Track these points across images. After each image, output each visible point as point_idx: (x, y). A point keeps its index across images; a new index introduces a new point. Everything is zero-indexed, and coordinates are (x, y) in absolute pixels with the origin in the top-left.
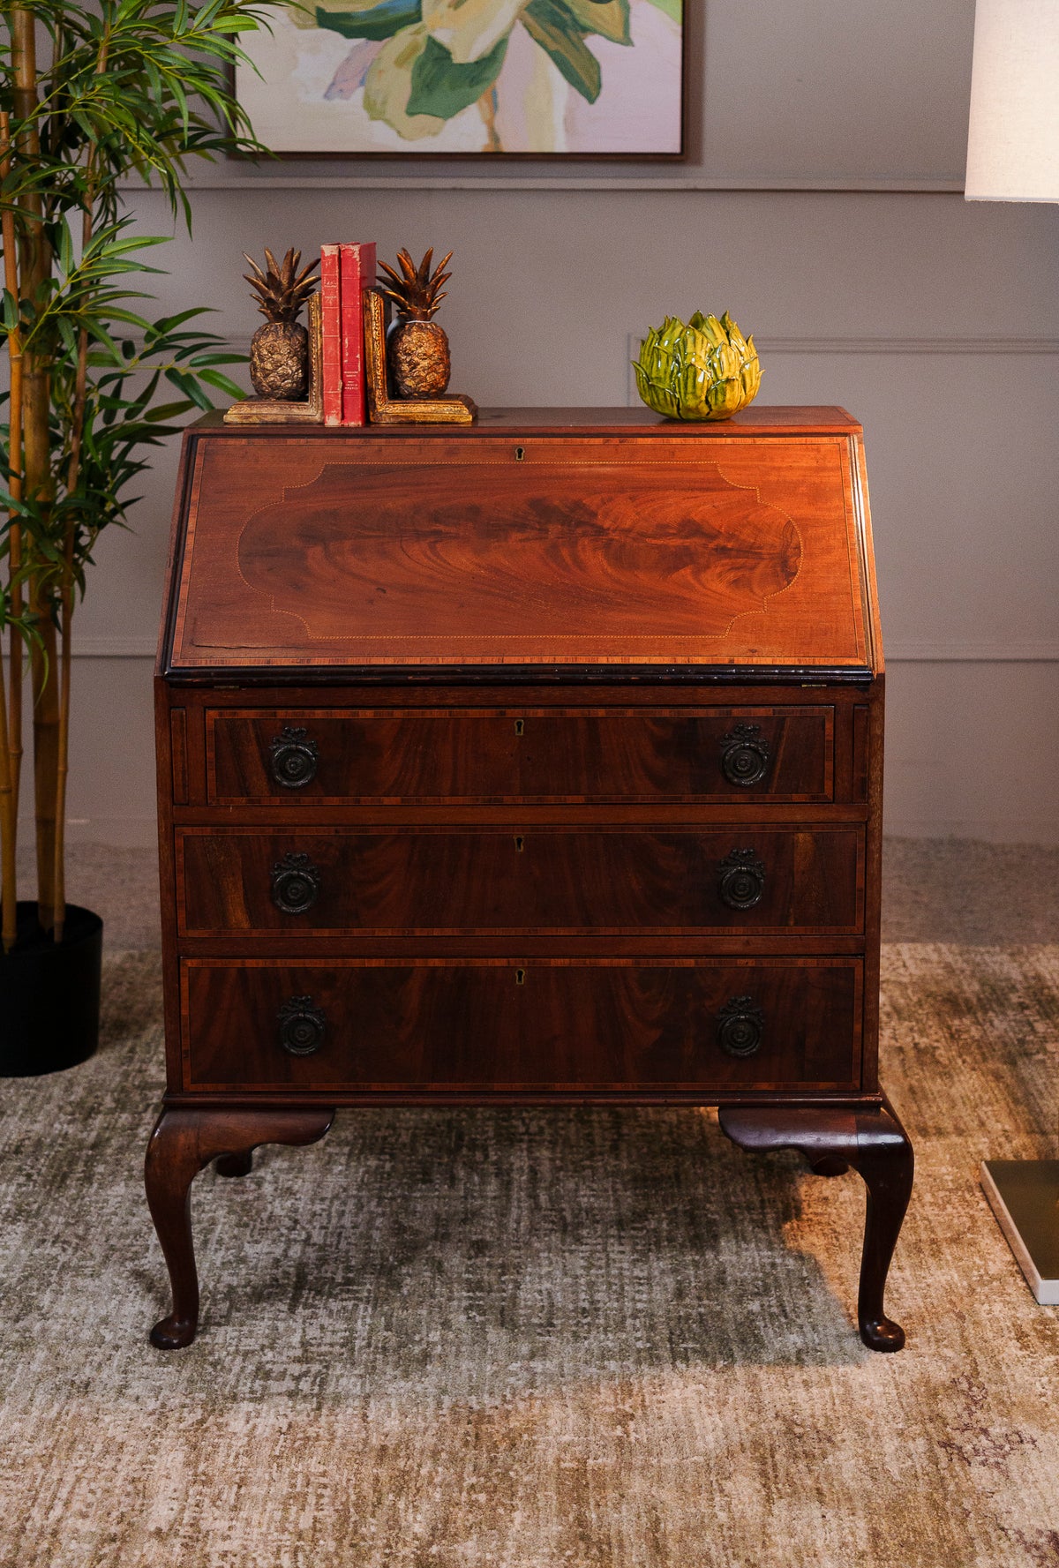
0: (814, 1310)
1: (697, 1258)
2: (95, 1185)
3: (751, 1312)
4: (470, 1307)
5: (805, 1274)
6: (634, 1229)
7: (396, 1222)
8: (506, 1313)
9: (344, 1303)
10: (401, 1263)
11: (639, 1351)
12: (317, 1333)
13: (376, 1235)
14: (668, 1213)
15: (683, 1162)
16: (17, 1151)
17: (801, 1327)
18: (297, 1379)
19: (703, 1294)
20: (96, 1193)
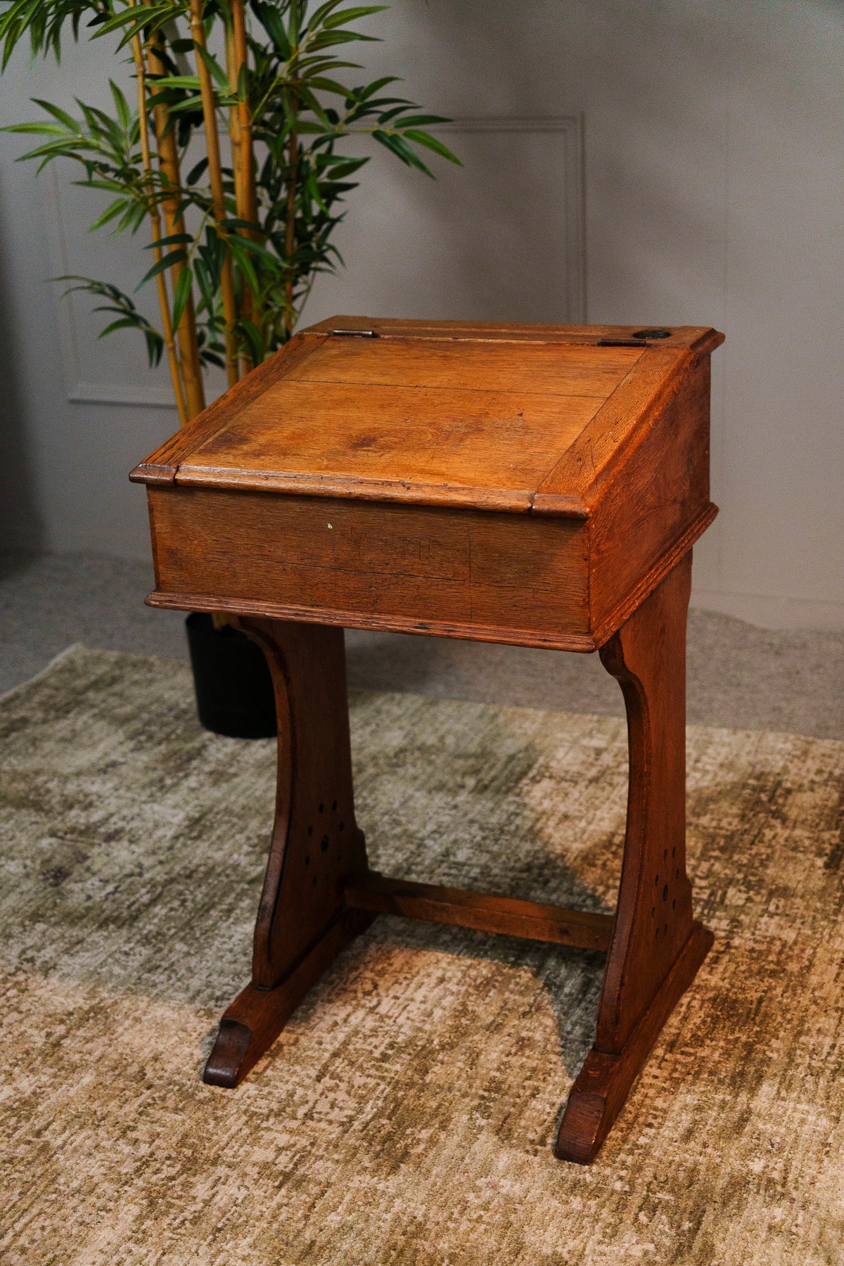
0: (817, 1184)
1: (728, 1098)
2: (231, 920)
3: (750, 1172)
4: (477, 1108)
5: (830, 1140)
6: (683, 1053)
7: (464, 1004)
8: (509, 1120)
9: (369, 1080)
10: (443, 1048)
11: (613, 1192)
12: (326, 1109)
13: (438, 1013)
14: (728, 1041)
15: (775, 988)
16: (189, 877)
17: (793, 1200)
18: (280, 1150)
19: (711, 1142)
20: (229, 927)
